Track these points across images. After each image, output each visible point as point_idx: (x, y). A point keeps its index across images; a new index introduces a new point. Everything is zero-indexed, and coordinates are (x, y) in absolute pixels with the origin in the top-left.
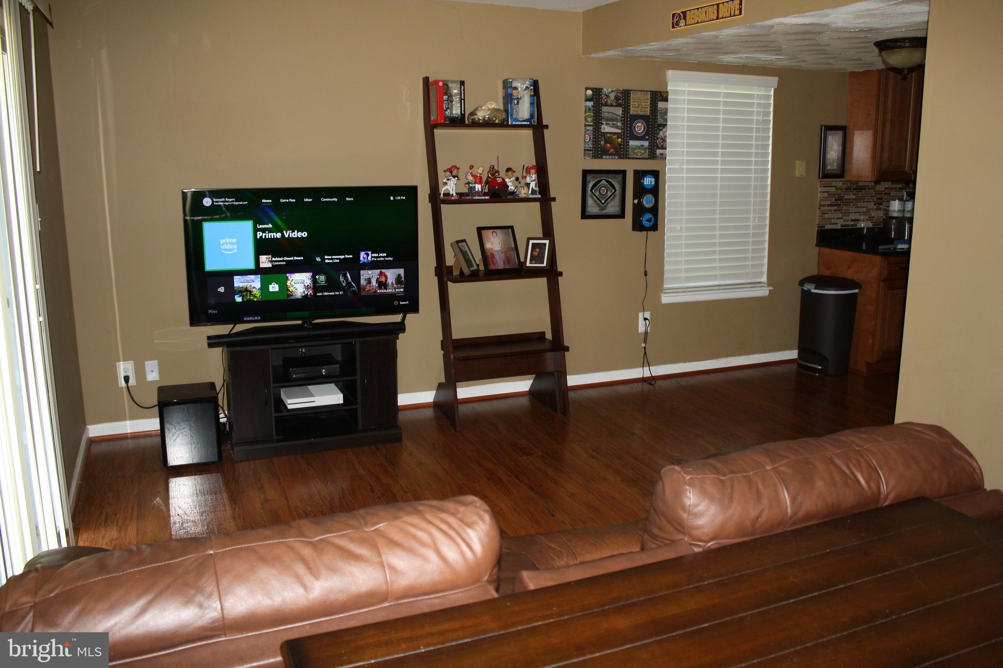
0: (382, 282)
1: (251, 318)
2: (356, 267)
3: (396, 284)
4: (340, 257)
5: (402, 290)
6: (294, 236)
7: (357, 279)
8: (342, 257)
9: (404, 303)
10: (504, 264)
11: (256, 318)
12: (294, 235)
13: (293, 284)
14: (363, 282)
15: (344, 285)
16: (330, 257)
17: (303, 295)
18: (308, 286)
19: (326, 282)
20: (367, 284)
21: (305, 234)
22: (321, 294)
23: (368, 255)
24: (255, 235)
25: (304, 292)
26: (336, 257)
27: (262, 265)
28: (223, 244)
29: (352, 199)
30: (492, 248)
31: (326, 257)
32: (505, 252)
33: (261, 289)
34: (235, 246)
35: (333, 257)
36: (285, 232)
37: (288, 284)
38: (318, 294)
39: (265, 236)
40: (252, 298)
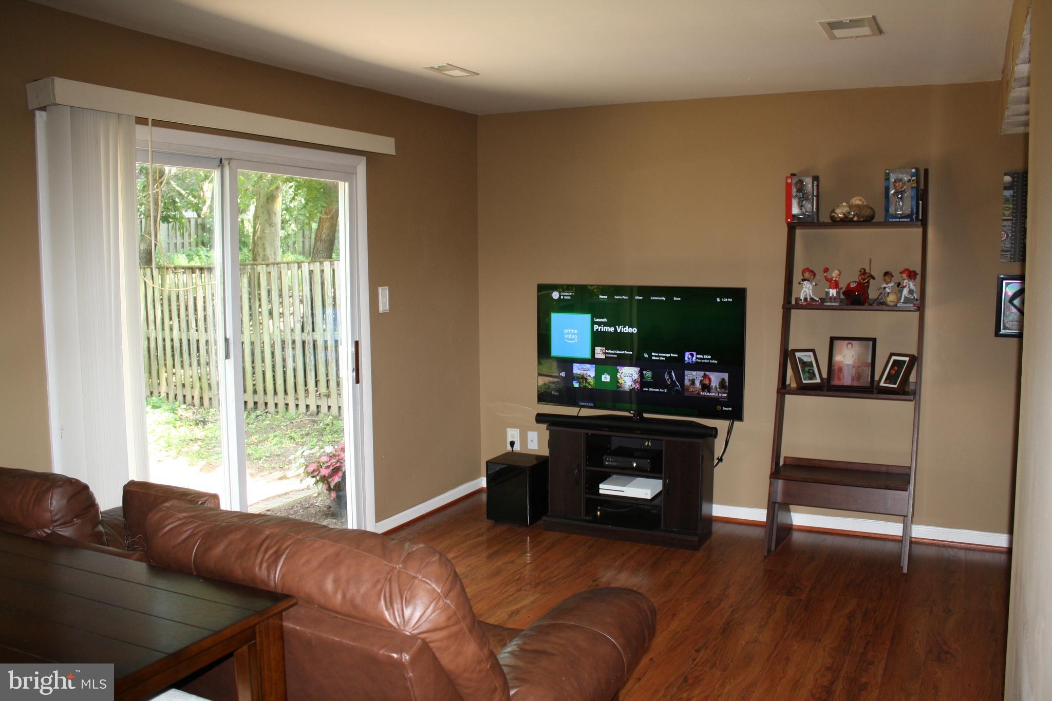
0: (705, 384)
1: (585, 404)
2: (680, 366)
3: (719, 388)
4: (666, 355)
5: (725, 395)
6: (625, 332)
7: (681, 378)
8: (668, 355)
9: (727, 409)
10: (852, 380)
11: (590, 404)
12: (626, 330)
13: (623, 377)
14: (687, 382)
15: (669, 383)
16: (657, 354)
17: (631, 388)
18: (635, 380)
19: (652, 378)
20: (691, 385)
21: (635, 330)
22: (647, 389)
23: (692, 356)
24: (592, 328)
25: (632, 385)
26: (662, 355)
27: (597, 356)
28: (566, 334)
29: (680, 299)
30: (842, 361)
31: (653, 354)
32: (858, 367)
33: (595, 377)
34: (576, 337)
35: (660, 354)
36: (617, 327)
37: (618, 376)
38: (644, 389)
39: (601, 329)
40: (587, 385)
